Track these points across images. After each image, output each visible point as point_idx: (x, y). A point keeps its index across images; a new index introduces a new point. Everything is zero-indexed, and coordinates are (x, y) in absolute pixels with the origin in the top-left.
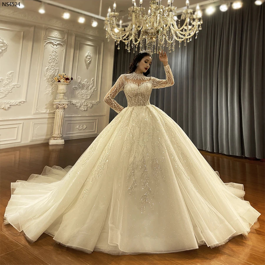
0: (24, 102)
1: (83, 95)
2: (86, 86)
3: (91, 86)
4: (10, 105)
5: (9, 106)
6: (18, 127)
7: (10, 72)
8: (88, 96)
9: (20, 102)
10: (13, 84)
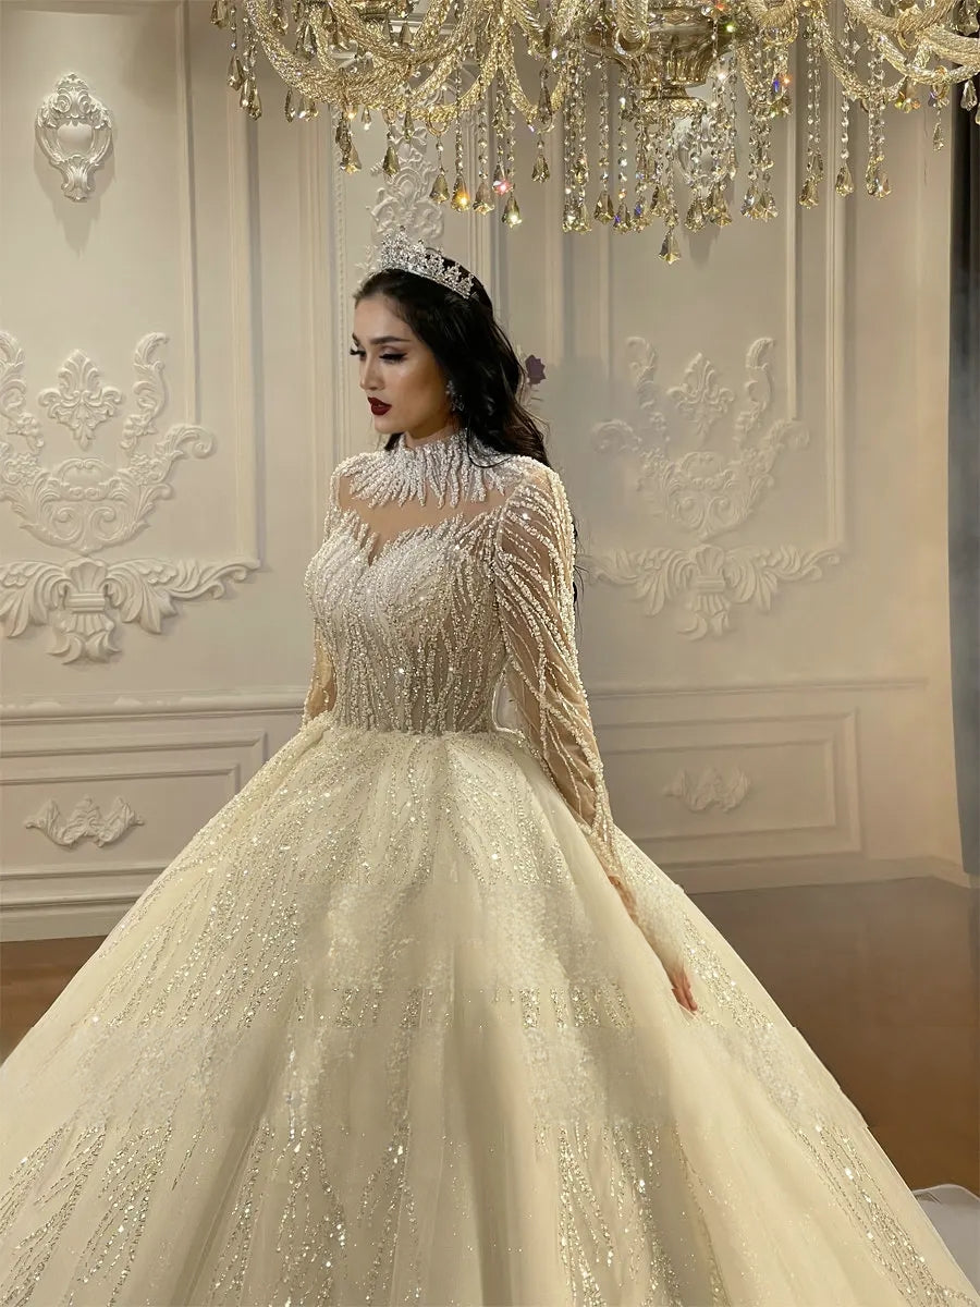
0: (251, 571)
1: (685, 501)
2: (700, 411)
3: (745, 415)
4: (173, 598)
5: (166, 601)
6: (238, 769)
7: (145, 341)
8: (728, 507)
9: (229, 575)
10: (171, 432)
